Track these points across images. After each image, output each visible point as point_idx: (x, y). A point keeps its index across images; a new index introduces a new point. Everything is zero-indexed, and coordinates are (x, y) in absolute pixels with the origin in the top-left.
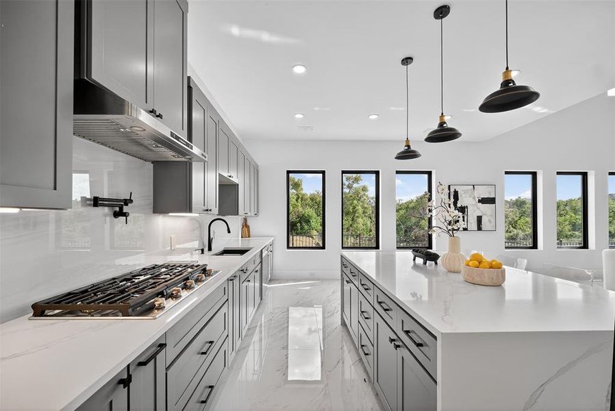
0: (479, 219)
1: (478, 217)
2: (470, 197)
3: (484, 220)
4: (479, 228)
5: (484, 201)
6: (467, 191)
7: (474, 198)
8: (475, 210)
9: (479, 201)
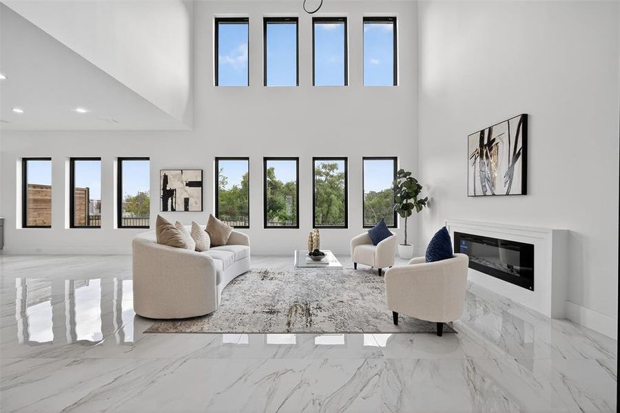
0: (186, 201)
1: (185, 199)
2: (178, 180)
3: (191, 202)
4: (186, 209)
5: (191, 184)
6: (176, 175)
7: (182, 182)
8: (182, 193)
9: (187, 185)
